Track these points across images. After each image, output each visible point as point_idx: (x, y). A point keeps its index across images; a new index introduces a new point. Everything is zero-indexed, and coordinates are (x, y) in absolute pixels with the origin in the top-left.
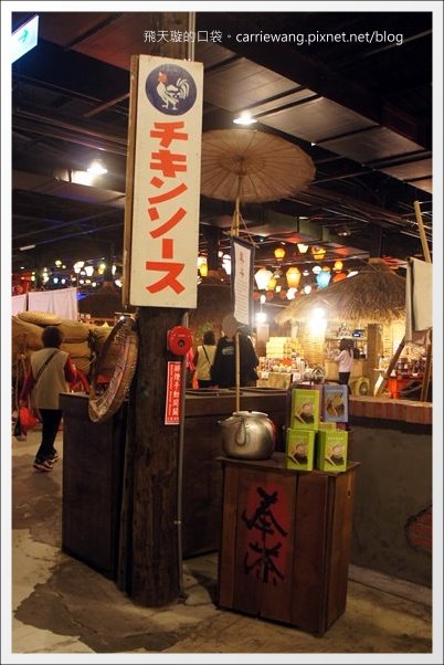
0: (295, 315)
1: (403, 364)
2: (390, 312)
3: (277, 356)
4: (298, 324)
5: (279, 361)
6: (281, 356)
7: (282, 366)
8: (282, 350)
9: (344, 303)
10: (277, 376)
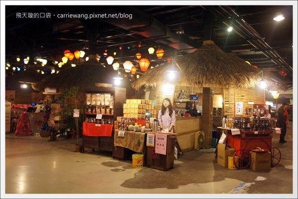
0: (149, 81)
1: (246, 123)
2: (232, 77)
3: (132, 116)
4: (150, 88)
5: (133, 121)
6: (136, 117)
7: (136, 125)
8: (137, 111)
9: (191, 70)
10: (132, 134)
